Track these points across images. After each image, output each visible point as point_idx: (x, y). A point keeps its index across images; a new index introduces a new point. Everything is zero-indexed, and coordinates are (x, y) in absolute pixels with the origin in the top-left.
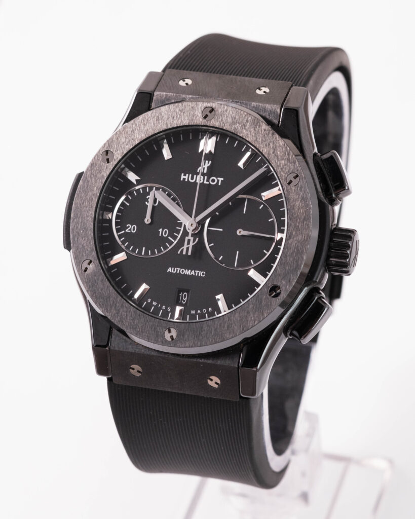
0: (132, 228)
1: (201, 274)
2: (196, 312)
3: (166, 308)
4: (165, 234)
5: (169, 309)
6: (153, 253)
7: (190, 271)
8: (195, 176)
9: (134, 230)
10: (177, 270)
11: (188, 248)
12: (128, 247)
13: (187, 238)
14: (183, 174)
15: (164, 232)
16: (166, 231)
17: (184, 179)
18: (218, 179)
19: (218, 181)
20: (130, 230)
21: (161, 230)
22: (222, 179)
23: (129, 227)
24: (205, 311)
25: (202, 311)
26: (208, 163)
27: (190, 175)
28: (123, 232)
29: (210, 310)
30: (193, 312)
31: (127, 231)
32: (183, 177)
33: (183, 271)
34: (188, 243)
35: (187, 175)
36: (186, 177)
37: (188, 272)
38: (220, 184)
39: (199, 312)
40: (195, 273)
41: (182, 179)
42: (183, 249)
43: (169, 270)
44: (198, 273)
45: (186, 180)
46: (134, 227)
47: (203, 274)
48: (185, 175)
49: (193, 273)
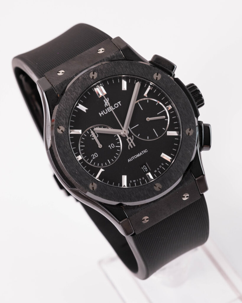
0: (95, 156)
1: (145, 151)
2: (157, 170)
3: (142, 179)
4: (113, 146)
5: (143, 178)
6: (114, 159)
7: (139, 154)
8: (106, 110)
9: (96, 156)
10: (133, 158)
11: (131, 143)
12: (100, 165)
13: (127, 140)
14: (99, 113)
15: (112, 146)
16: (112, 145)
17: (102, 115)
18: (118, 103)
19: (119, 104)
20: (95, 157)
21: (109, 146)
22: (120, 102)
23: (93, 156)
24: (160, 167)
25: (159, 168)
26: (107, 99)
27: (103, 111)
28: (92, 160)
29: (162, 164)
30: (155, 171)
31: (93, 158)
32: (100, 114)
33: (136, 157)
34: (130, 141)
35: (102, 112)
36: (102, 113)
37: (138, 155)
38: (120, 105)
39: (158, 169)
40: (142, 153)
41: (101, 116)
42: (130, 146)
43: (129, 161)
44: (144, 152)
45: (103, 115)
46: (96, 154)
47: (146, 151)
48: (101, 113)
49: (141, 154)
